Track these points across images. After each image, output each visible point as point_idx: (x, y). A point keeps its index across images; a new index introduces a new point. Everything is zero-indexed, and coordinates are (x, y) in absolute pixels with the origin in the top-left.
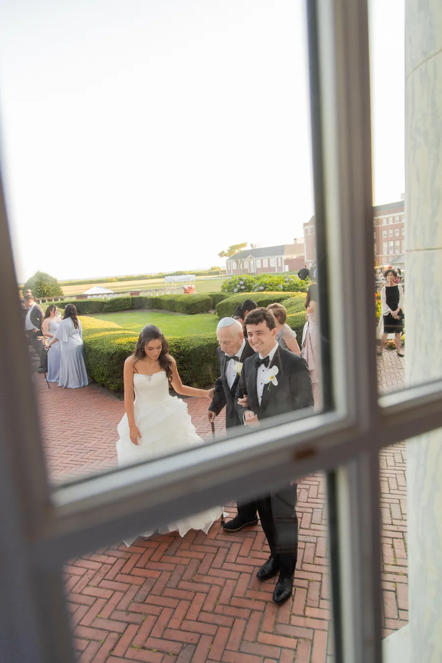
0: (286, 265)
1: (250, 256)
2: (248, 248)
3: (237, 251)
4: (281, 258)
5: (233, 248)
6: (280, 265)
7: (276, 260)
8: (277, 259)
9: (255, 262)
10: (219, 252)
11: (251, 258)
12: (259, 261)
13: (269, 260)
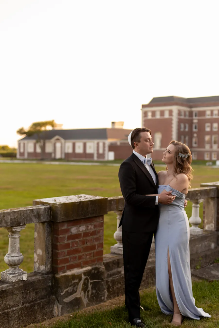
0: (111, 151)
1: (57, 137)
2: (49, 128)
4: (104, 144)
5: (36, 125)
6: (101, 151)
7: (96, 146)
8: (98, 144)
9: (63, 145)
11: (58, 139)
12: (69, 145)
13: (85, 144)
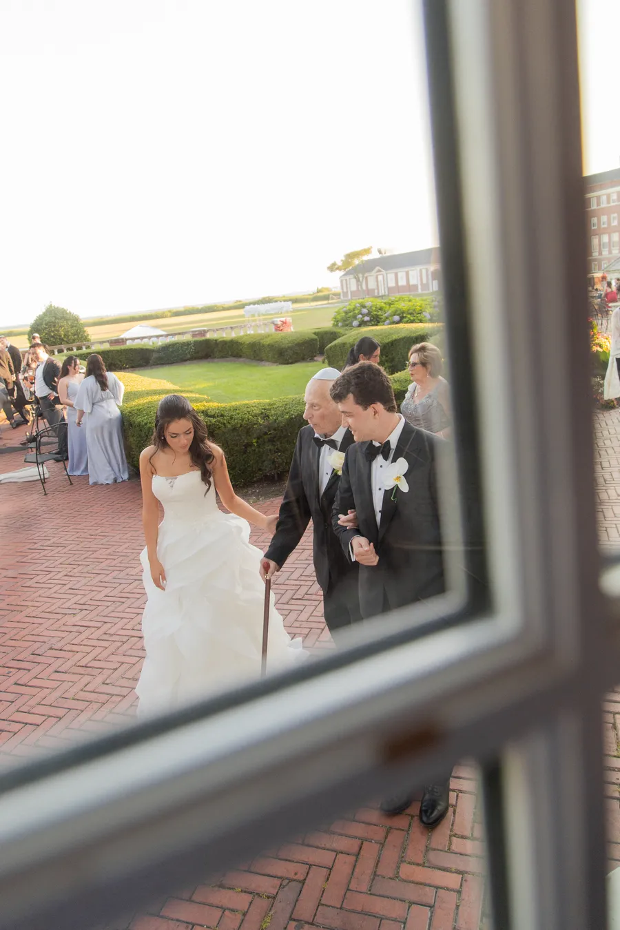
0: (435, 280)
1: (378, 268)
2: (374, 255)
3: (356, 262)
4: (427, 270)
5: (350, 256)
6: (425, 281)
7: (419, 274)
8: (421, 271)
9: (385, 278)
10: (329, 265)
11: (379, 271)
12: (391, 276)
13: (407, 273)
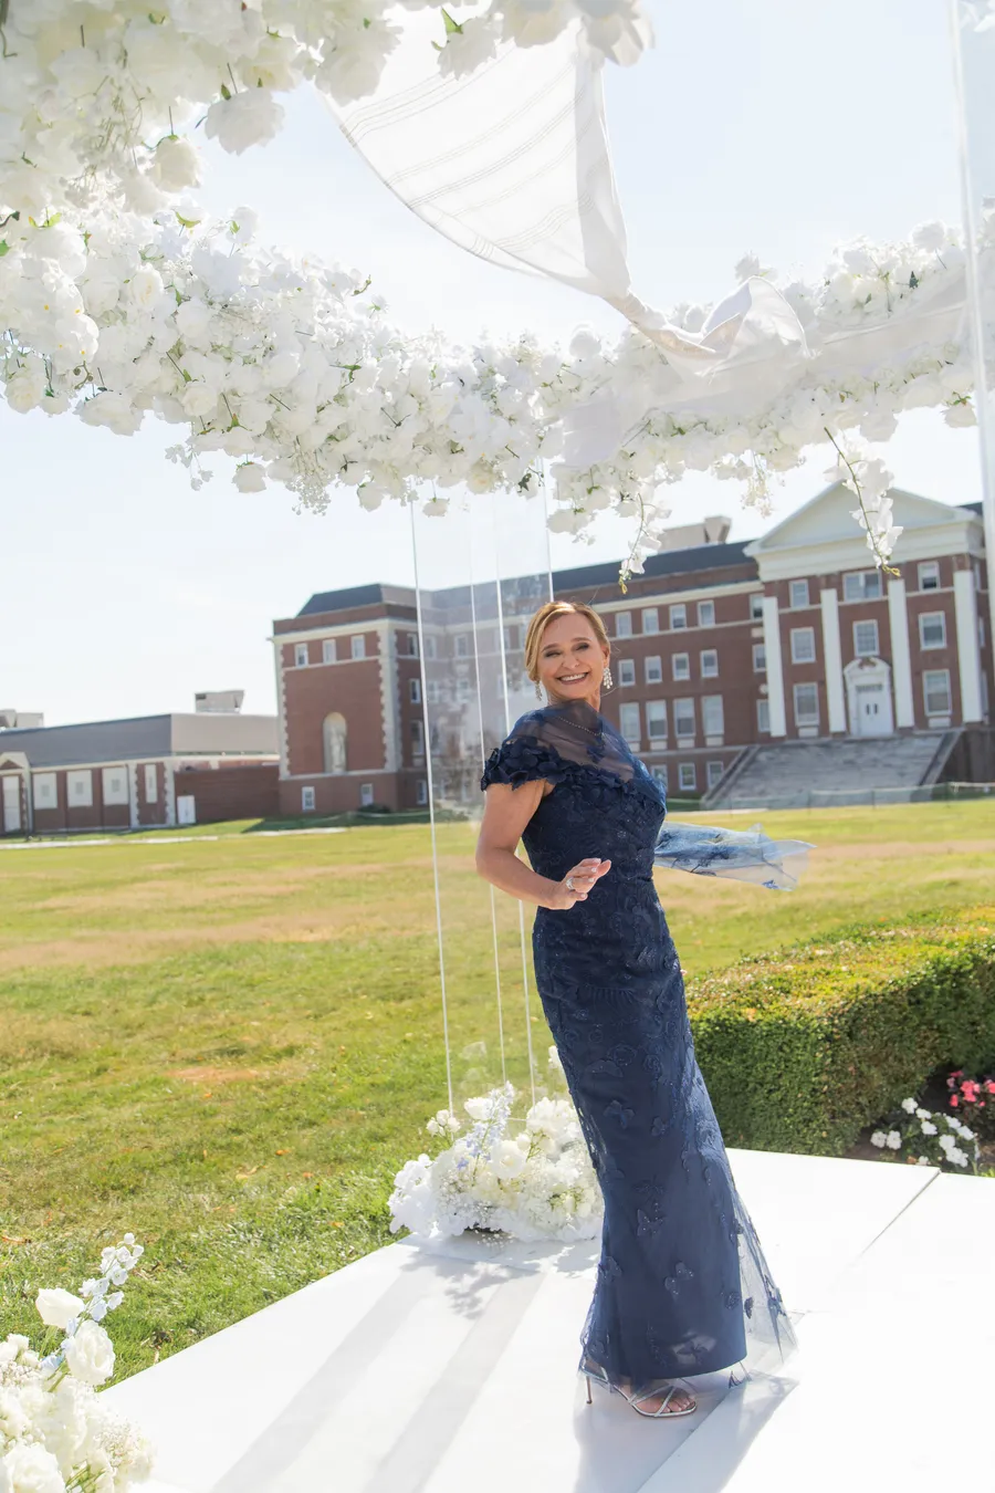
0: (185, 793)
1: (6, 757)
4: (160, 768)
6: (151, 796)
7: (134, 777)
8: (140, 771)
9: (26, 785)
11: (8, 766)
13: (97, 777)
